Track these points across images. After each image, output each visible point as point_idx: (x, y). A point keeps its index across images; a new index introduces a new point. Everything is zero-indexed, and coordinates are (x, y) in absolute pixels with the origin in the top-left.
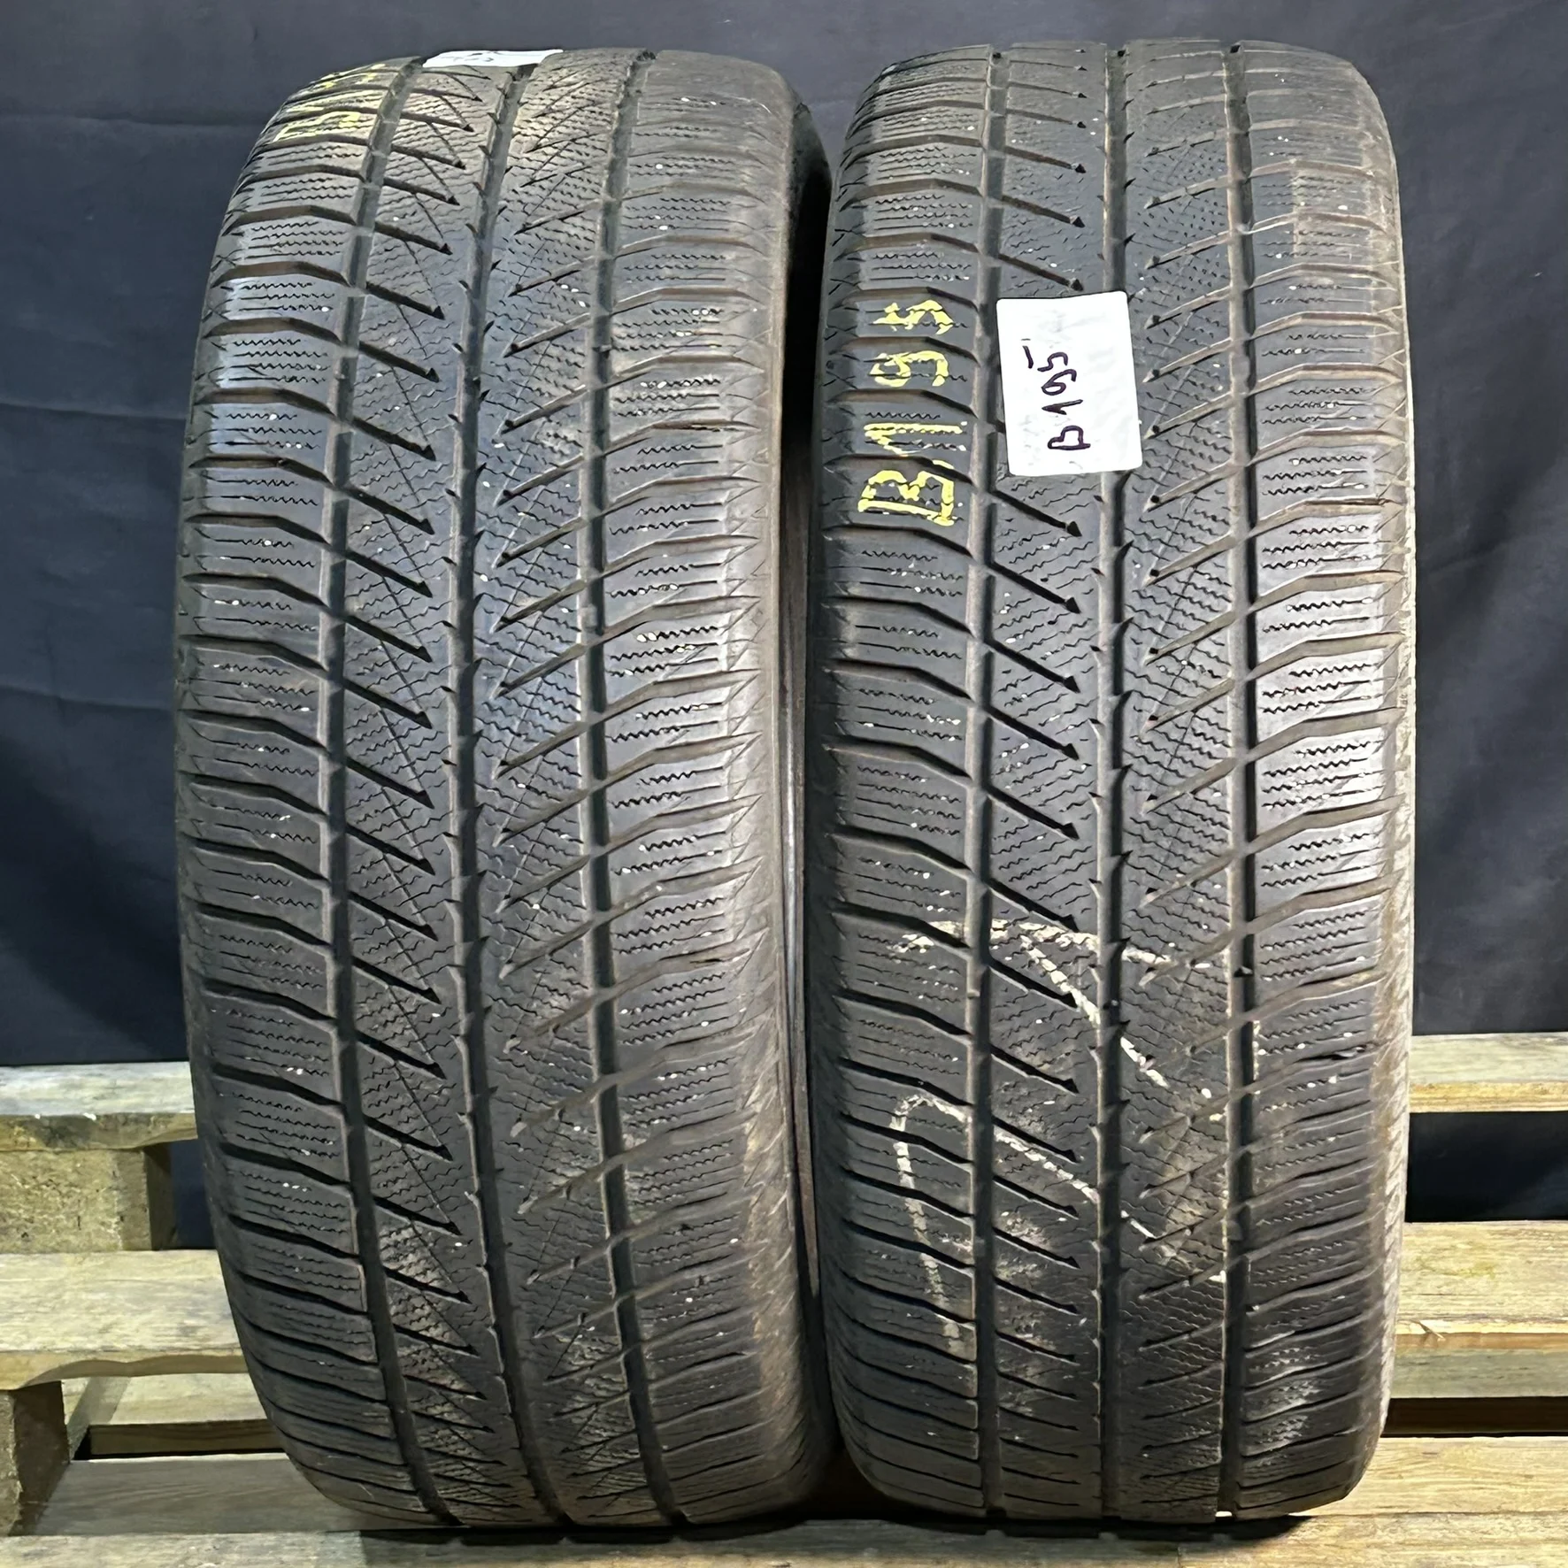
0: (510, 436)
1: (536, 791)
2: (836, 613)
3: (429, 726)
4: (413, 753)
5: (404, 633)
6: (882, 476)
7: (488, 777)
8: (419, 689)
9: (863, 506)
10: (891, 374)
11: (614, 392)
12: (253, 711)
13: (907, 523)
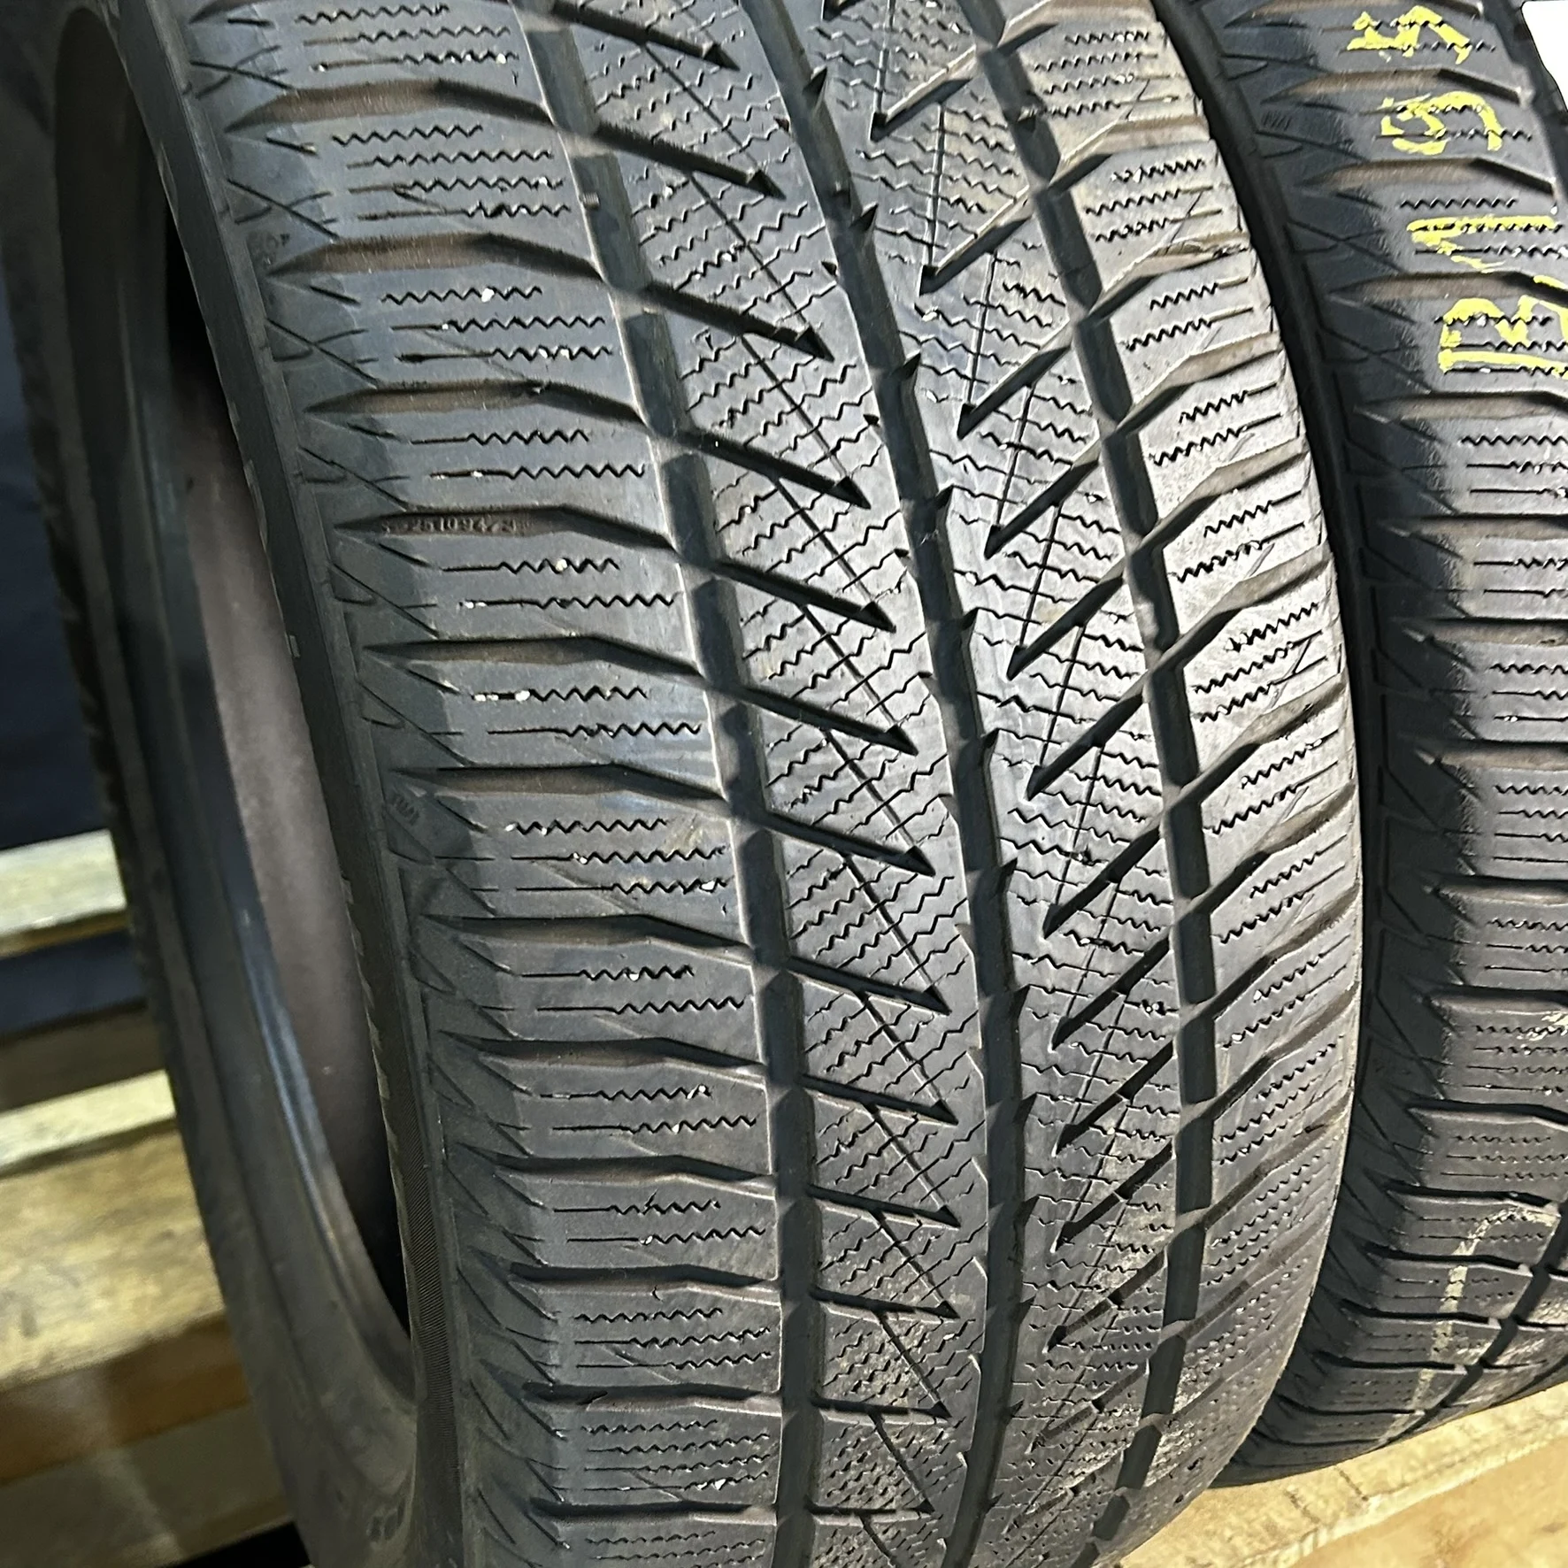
0: (944, 296)
1: (1107, 944)
2: (1435, 545)
3: (929, 871)
4: (909, 926)
5: (859, 707)
6: (1464, 308)
7: (1033, 940)
8: (902, 806)
9: (1446, 360)
10: (1416, 132)
11: (1081, 195)
12: (605, 905)
13: (1523, 385)
